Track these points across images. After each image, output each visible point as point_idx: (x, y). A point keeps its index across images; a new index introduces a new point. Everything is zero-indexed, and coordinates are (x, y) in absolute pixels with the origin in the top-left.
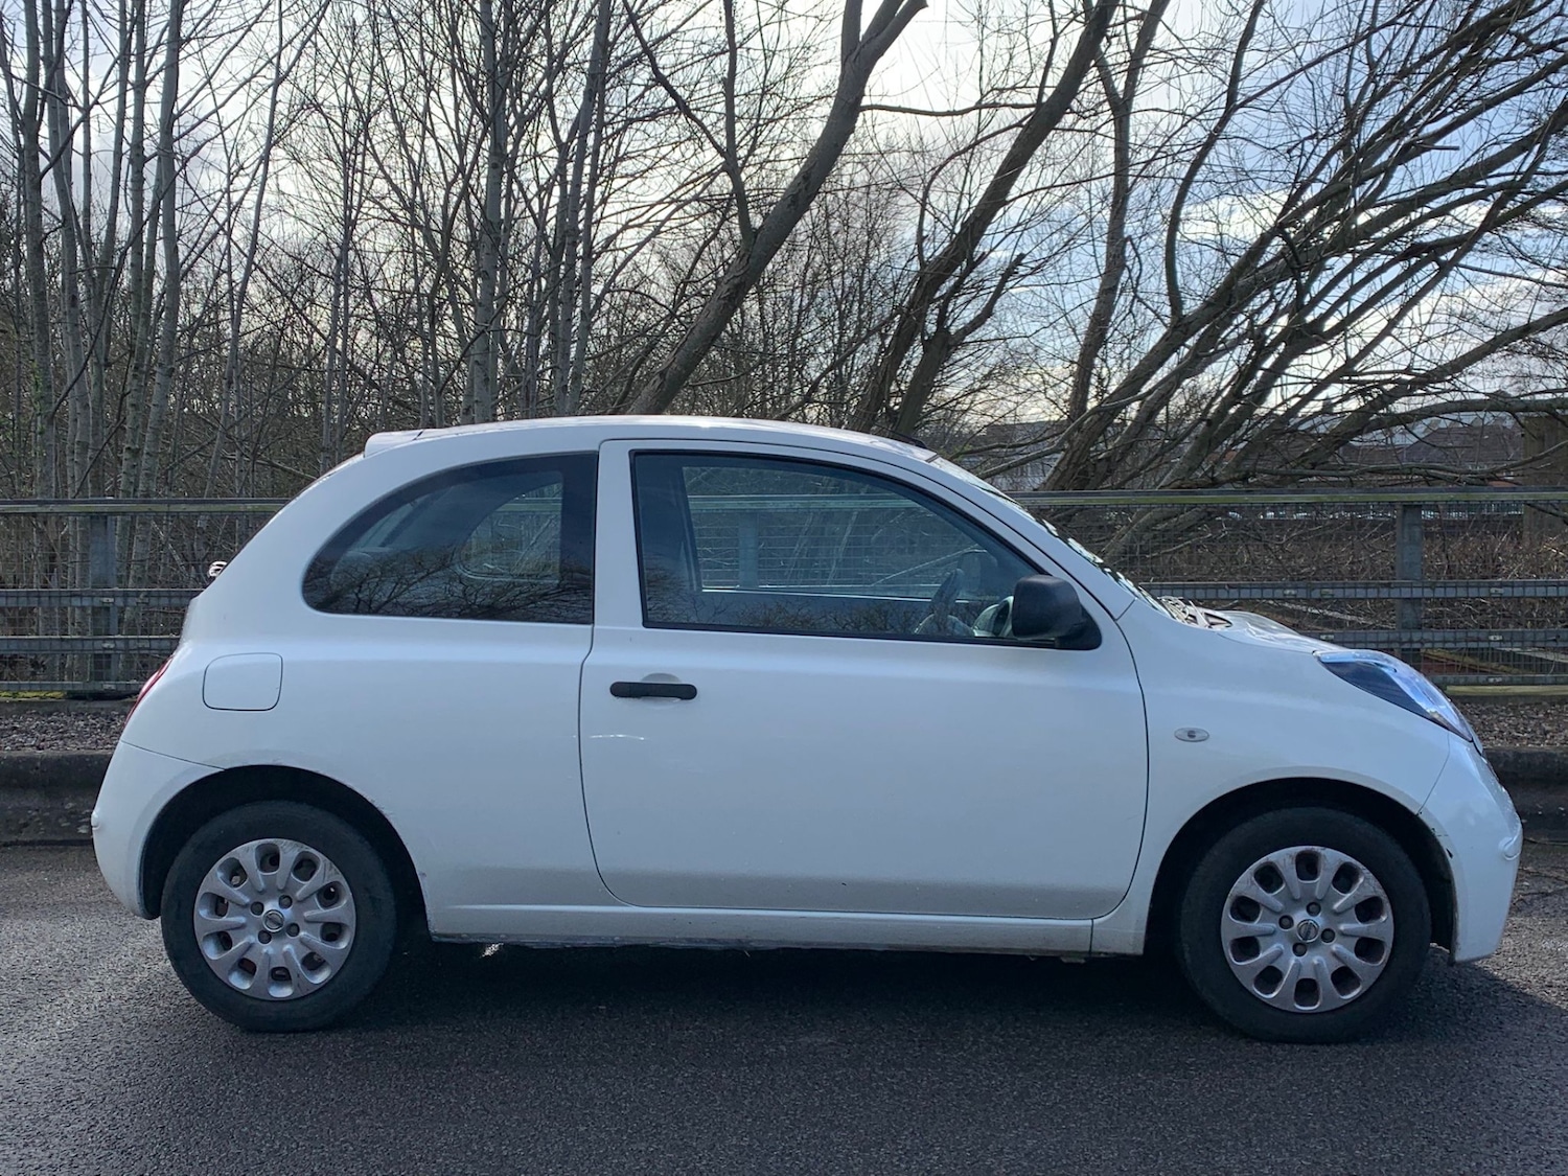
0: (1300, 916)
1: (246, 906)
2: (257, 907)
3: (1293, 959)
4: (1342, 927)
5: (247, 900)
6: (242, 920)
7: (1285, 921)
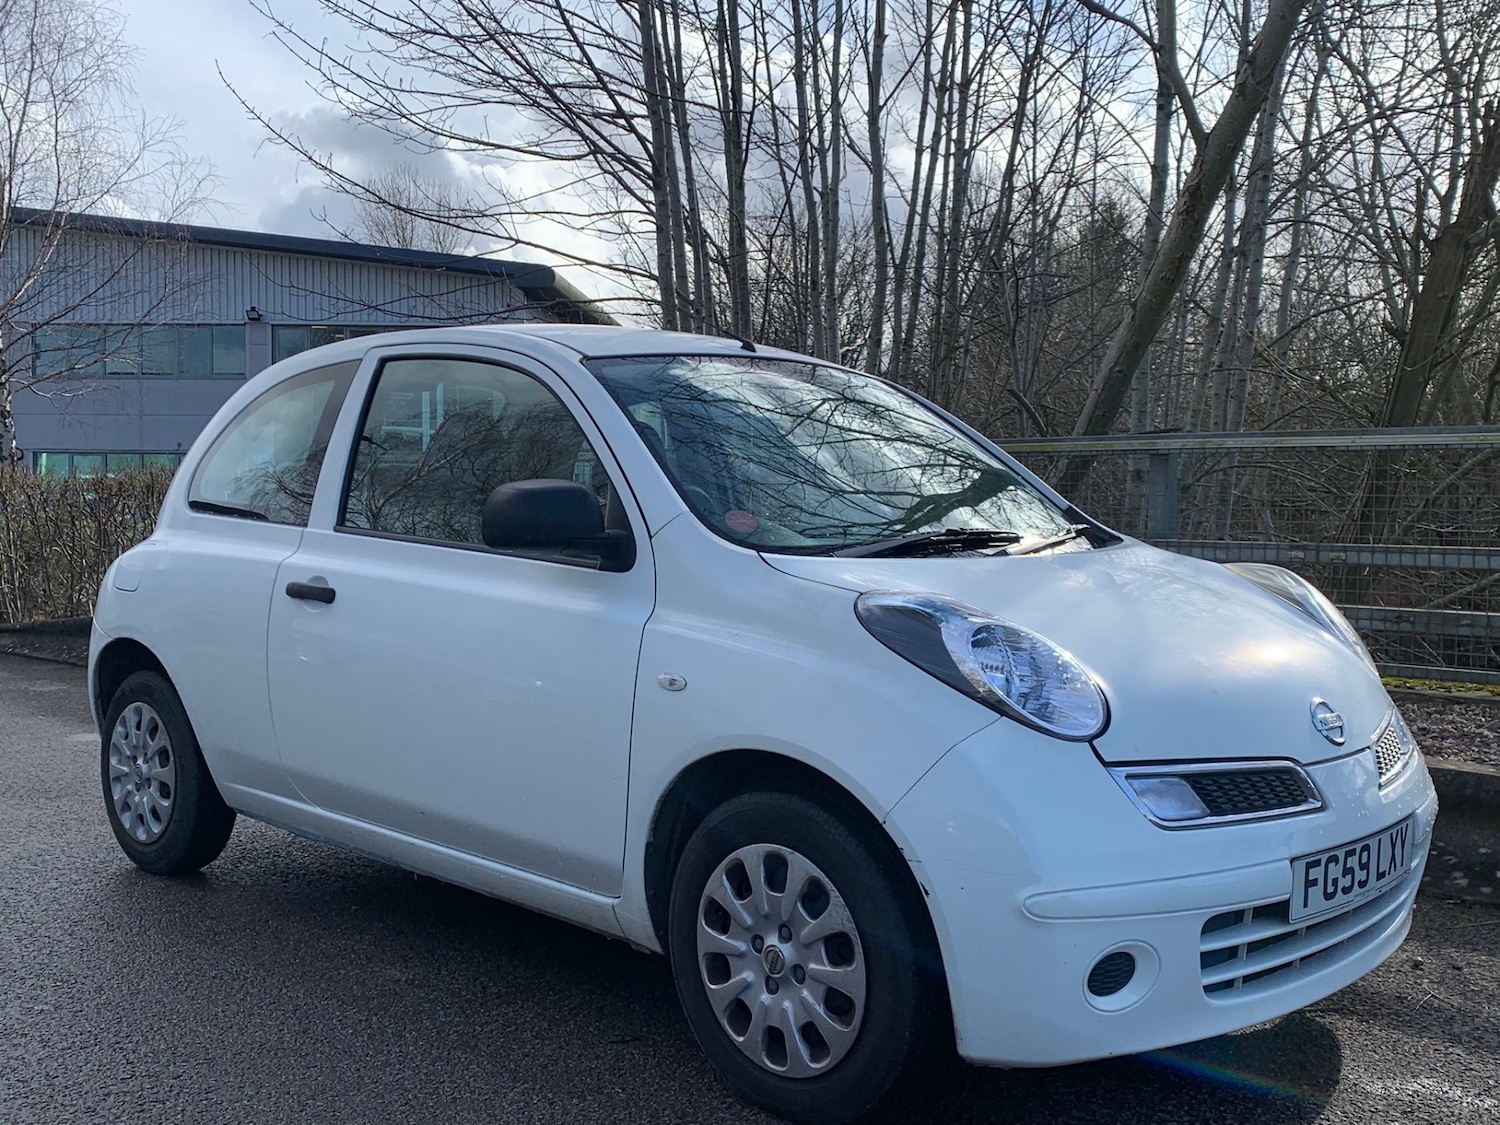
0: (772, 940)
1: (128, 757)
2: (135, 759)
3: (766, 997)
4: (812, 966)
5: (128, 753)
6: (126, 769)
7: (757, 940)
